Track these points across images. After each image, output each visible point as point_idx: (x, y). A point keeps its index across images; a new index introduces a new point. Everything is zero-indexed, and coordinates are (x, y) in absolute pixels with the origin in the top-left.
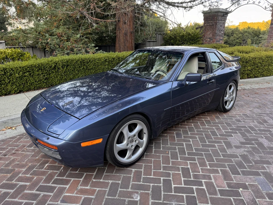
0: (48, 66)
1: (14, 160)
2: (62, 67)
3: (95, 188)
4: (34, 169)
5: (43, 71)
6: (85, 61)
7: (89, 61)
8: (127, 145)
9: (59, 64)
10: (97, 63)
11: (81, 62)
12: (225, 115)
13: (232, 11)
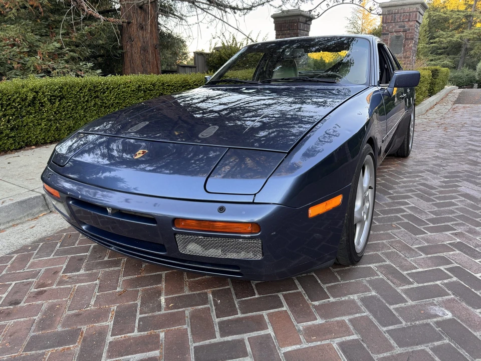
0: (18, 97)
1: (54, 309)
2: (50, 100)
4: (139, 316)
5: (5, 110)
6: (97, 87)
10: (123, 92)
13: (320, 14)
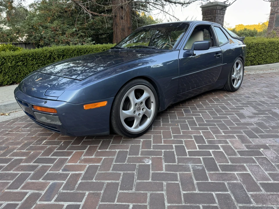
0: (43, 55)
1: (7, 139)
2: (58, 57)
3: (101, 156)
4: (31, 145)
5: (38, 61)
7: (87, 51)
8: (134, 112)
9: (54, 53)
11: (77, 52)
12: (234, 94)
13: (231, 4)
